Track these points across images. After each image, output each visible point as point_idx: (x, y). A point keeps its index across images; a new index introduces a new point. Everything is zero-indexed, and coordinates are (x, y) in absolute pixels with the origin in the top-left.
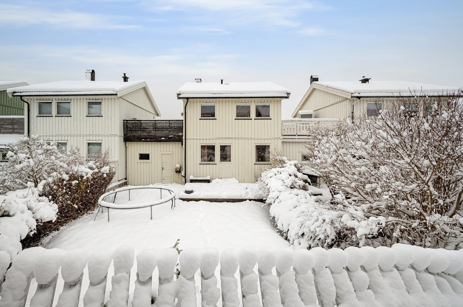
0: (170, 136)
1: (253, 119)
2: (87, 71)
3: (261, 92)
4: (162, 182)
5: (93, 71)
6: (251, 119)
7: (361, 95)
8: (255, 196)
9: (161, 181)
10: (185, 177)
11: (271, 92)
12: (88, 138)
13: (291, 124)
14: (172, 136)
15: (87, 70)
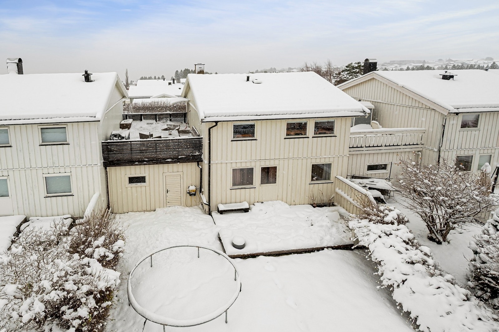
0: (179, 157)
1: (311, 137)
2: (8, 61)
3: (328, 111)
4: (167, 206)
5: (20, 60)
6: (308, 137)
7: (460, 110)
8: (335, 244)
9: (165, 205)
10: (209, 205)
11: (341, 110)
12: (45, 171)
13: (358, 136)
14: (183, 157)
15: (9, 59)
